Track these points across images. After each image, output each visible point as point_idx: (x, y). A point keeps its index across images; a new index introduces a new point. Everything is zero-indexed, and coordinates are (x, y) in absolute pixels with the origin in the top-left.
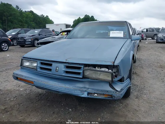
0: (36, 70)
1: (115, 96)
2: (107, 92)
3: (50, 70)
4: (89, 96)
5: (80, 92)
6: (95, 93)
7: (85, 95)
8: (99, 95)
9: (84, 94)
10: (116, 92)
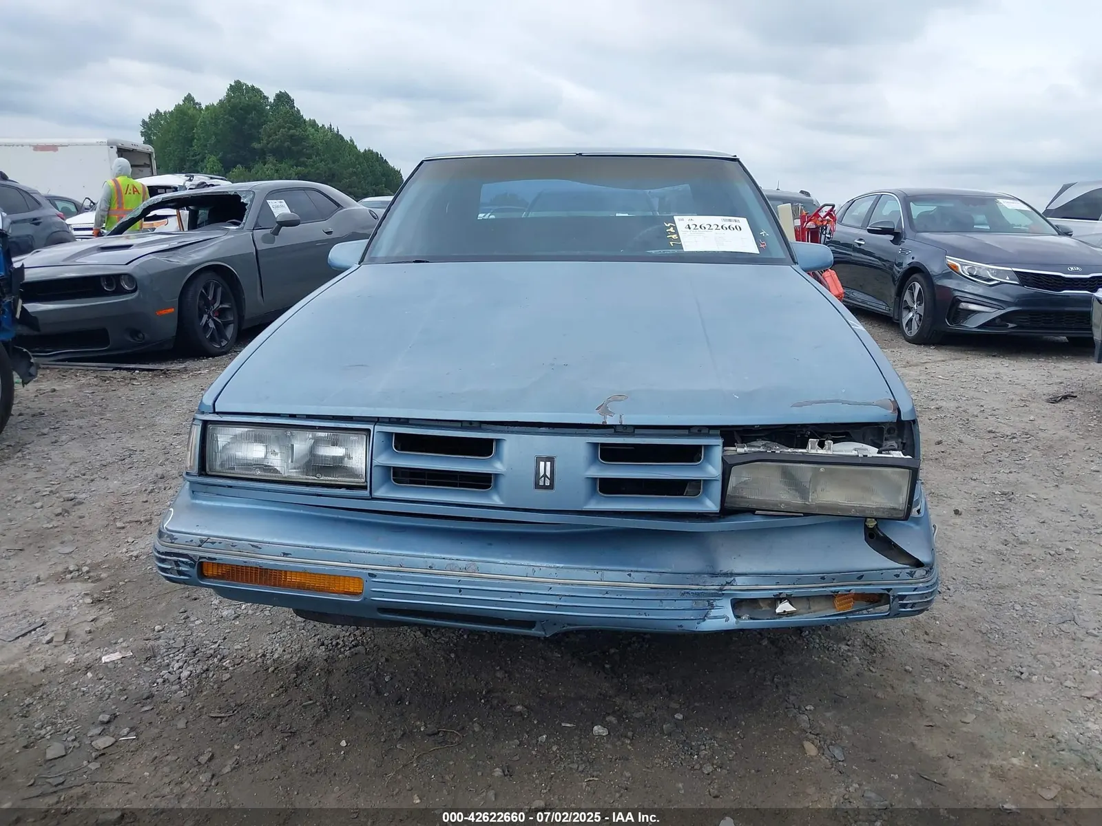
0: (366, 493)
1: (902, 597)
2: (860, 578)
3: (483, 482)
4: (746, 622)
5: (687, 604)
6: (778, 599)
7: (722, 618)
8: (803, 605)
9: (713, 613)
10: (911, 574)
